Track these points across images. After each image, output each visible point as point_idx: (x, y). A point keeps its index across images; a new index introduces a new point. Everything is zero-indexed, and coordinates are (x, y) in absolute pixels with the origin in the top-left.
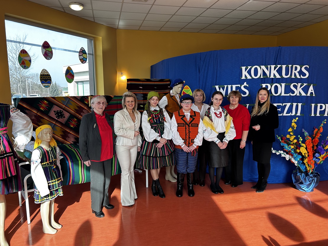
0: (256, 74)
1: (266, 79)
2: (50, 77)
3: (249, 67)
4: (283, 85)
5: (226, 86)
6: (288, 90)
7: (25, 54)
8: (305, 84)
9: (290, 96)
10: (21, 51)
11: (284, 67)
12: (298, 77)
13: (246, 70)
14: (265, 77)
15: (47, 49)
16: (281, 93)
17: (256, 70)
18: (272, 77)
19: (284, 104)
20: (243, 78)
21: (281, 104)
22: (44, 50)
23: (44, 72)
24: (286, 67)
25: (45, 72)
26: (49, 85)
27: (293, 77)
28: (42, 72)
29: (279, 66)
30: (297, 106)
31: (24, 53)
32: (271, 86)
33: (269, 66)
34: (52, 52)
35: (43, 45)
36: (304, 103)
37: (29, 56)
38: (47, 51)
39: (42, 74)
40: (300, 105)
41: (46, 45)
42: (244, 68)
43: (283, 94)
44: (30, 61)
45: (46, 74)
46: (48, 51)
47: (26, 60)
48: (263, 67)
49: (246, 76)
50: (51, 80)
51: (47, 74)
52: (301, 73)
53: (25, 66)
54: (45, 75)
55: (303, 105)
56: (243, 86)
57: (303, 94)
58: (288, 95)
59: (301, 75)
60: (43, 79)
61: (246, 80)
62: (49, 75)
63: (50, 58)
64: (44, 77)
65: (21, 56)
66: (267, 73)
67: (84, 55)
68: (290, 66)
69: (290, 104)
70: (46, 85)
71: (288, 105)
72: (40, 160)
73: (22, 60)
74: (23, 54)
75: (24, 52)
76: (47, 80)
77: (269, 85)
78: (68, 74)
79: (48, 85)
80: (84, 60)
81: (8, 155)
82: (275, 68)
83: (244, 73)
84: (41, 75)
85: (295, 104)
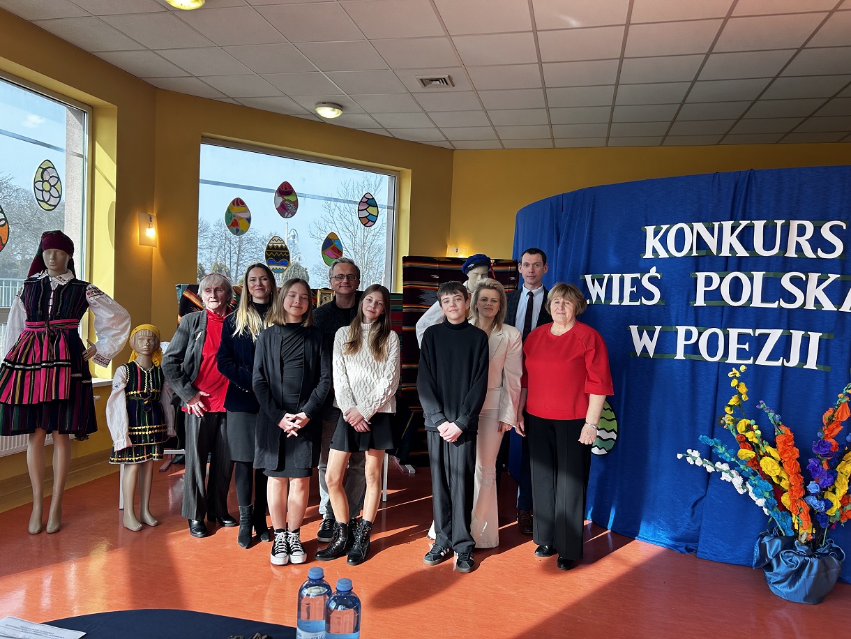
0: (680, 244)
1: (705, 259)
2: (288, 253)
3: (665, 227)
4: (759, 276)
5: (607, 276)
6: (772, 290)
7: (241, 208)
8: (833, 277)
9: (780, 308)
10: (233, 202)
11: (759, 226)
12: (809, 253)
13: (656, 234)
14: (703, 253)
15: (286, 198)
16: (750, 299)
17: (681, 234)
18: (725, 252)
19: (758, 332)
20: (649, 255)
21: (750, 331)
22: (280, 200)
23: (275, 242)
24: (765, 227)
25: (279, 242)
26: (285, 268)
27: (791, 253)
28: (272, 242)
29: (744, 223)
30: (805, 342)
31: (238, 205)
32: (722, 279)
33: (716, 224)
34: (296, 204)
35: (279, 188)
36: (829, 332)
37: (247, 210)
38: (286, 200)
39: (271, 245)
40: (815, 337)
41: (286, 189)
42: (650, 230)
43: (757, 302)
44: (249, 220)
45: (279, 245)
46: (288, 200)
47: (241, 218)
48: (699, 227)
49: (654, 251)
50: (288, 258)
51: (282, 246)
52: (818, 242)
53: (238, 230)
54: (277, 247)
55: (826, 337)
56: (647, 275)
57: (828, 306)
58: (775, 305)
59: (819, 249)
60: (272, 256)
61: (656, 261)
62: (286, 249)
63: (290, 215)
64: (274, 253)
65: (232, 211)
66: (712, 242)
67: (371, 210)
68: (780, 223)
69: (780, 332)
70: (278, 267)
71: (775, 335)
72: (123, 386)
73: (233, 219)
74: (236, 207)
75: (238, 203)
76: (281, 257)
77: (715, 277)
78: (329, 249)
79: (281, 267)
80: (370, 220)
81: (59, 363)
82: (733, 229)
83: (652, 242)
84: (268, 248)
85: (797, 336)
